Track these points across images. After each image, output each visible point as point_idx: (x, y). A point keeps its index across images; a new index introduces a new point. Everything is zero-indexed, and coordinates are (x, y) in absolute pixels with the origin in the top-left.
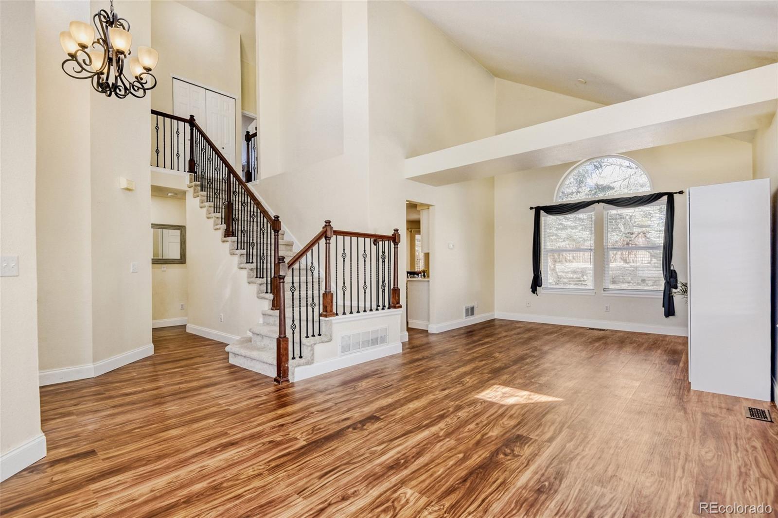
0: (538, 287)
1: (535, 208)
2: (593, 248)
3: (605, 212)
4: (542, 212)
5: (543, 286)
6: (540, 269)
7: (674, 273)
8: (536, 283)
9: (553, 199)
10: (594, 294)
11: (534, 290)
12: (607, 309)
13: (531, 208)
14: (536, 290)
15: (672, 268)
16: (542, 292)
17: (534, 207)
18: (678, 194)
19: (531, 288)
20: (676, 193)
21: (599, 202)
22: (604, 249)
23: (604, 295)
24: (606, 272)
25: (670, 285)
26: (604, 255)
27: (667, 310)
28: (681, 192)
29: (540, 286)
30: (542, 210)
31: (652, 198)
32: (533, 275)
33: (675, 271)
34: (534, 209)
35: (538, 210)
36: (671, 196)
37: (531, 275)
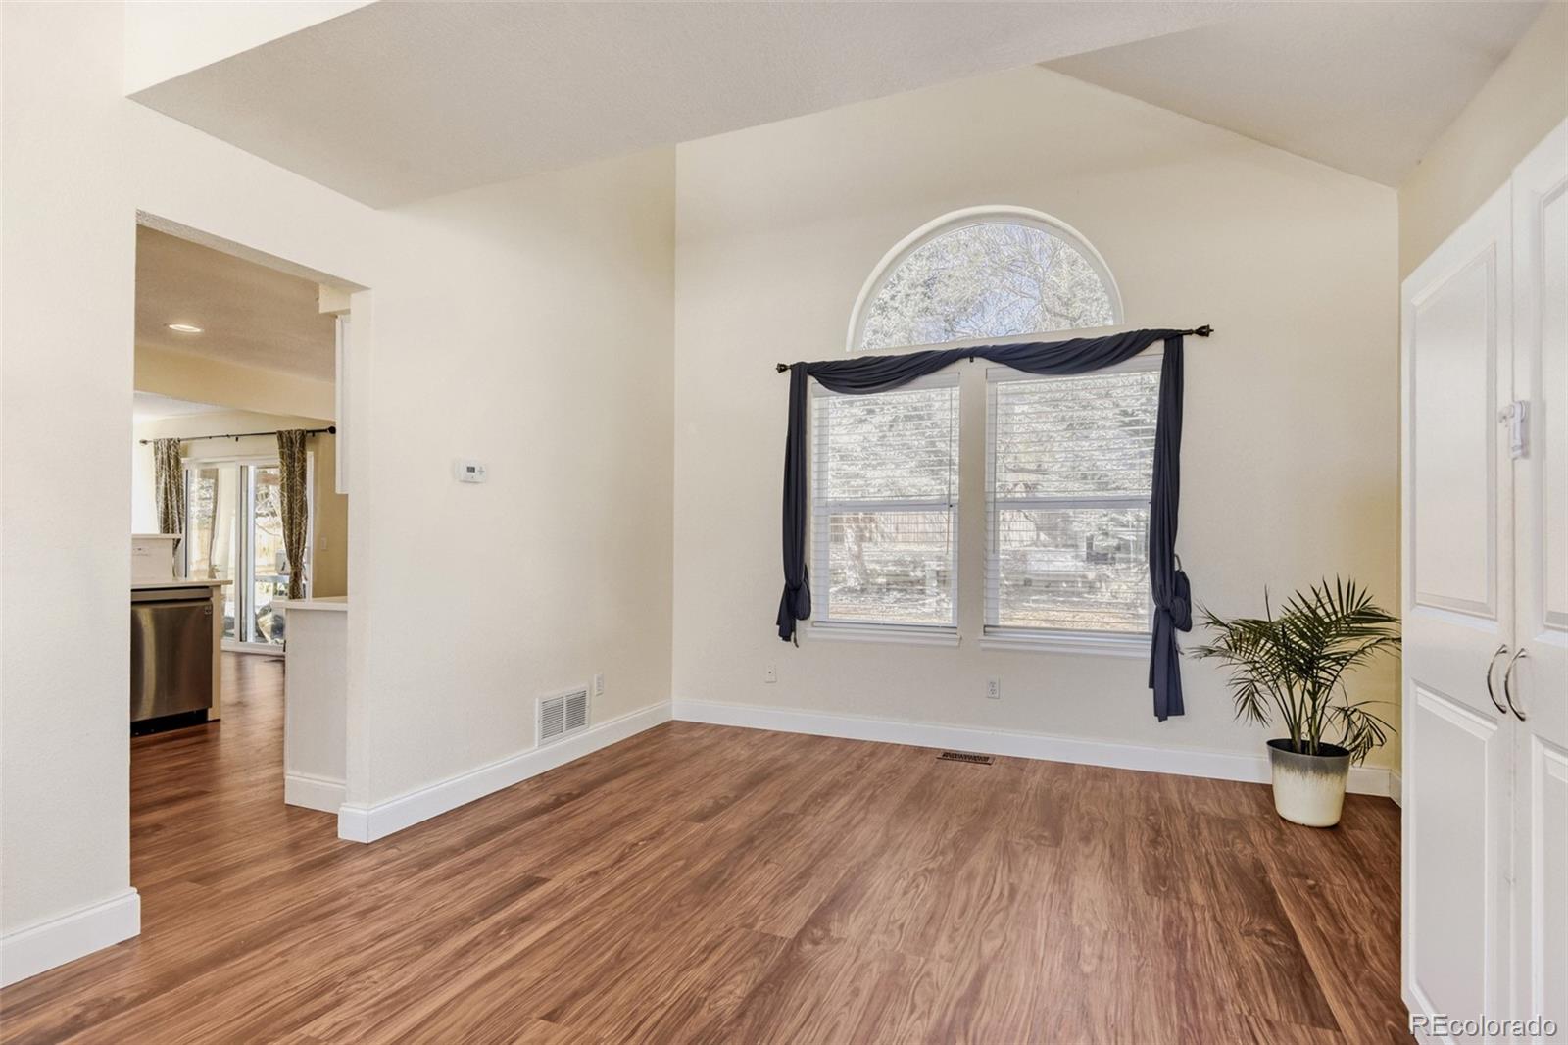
0: (797, 621)
1: (792, 367)
2: (955, 498)
3: (989, 389)
4: (812, 381)
5: (813, 616)
6: (806, 561)
7: (1181, 583)
8: (794, 606)
9: (844, 342)
10: (957, 644)
11: (787, 631)
12: (993, 692)
13: (782, 368)
14: (793, 629)
15: (1177, 568)
16: (810, 636)
17: (788, 364)
18: (1194, 336)
19: (778, 624)
20: (1190, 333)
21: (972, 354)
22: (986, 503)
23: (983, 645)
24: (990, 575)
25: (1173, 619)
26: (986, 521)
27: (1164, 699)
28: (1204, 332)
29: (805, 616)
30: (813, 375)
31: (1124, 346)
32: (784, 582)
33: (1183, 573)
34: (789, 371)
35: (800, 374)
36: (1173, 340)
37: (779, 583)
